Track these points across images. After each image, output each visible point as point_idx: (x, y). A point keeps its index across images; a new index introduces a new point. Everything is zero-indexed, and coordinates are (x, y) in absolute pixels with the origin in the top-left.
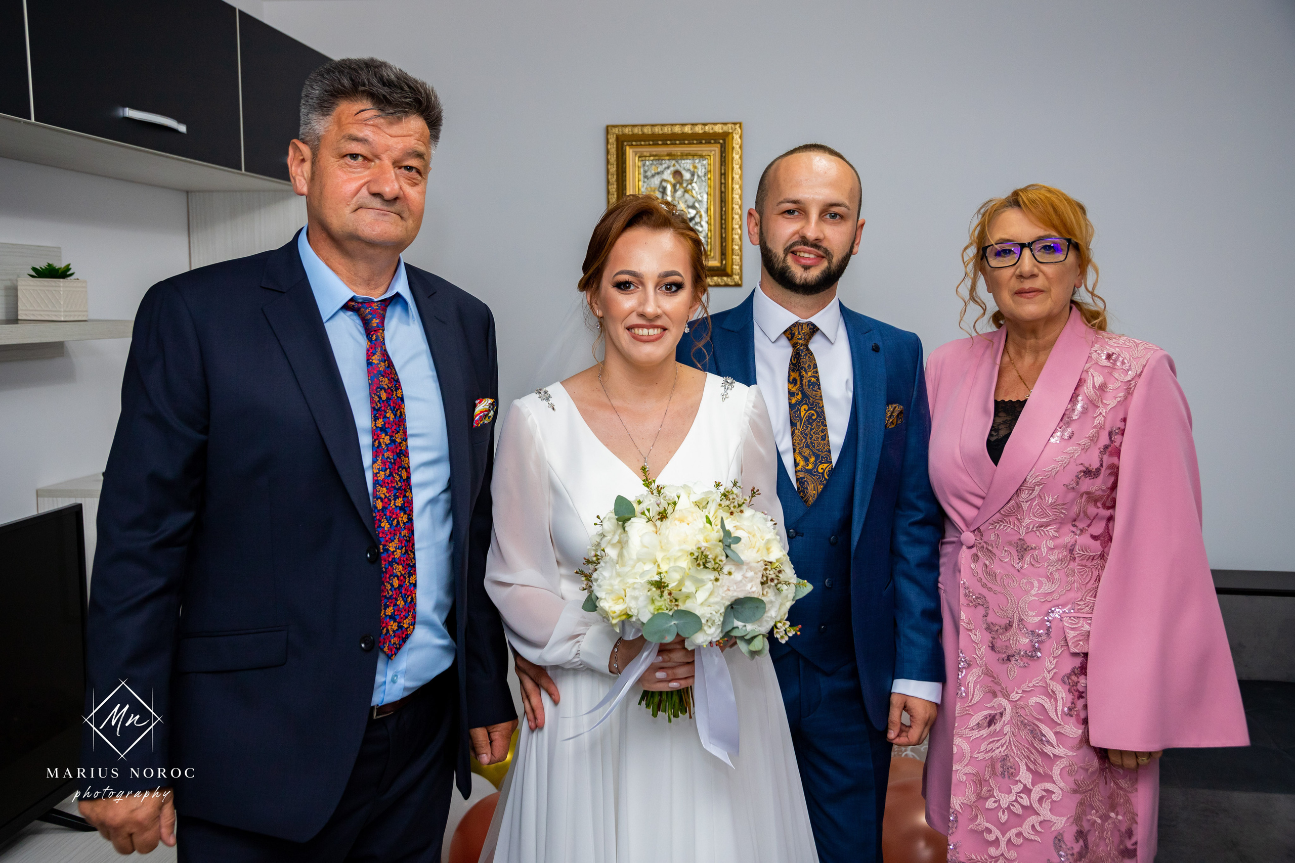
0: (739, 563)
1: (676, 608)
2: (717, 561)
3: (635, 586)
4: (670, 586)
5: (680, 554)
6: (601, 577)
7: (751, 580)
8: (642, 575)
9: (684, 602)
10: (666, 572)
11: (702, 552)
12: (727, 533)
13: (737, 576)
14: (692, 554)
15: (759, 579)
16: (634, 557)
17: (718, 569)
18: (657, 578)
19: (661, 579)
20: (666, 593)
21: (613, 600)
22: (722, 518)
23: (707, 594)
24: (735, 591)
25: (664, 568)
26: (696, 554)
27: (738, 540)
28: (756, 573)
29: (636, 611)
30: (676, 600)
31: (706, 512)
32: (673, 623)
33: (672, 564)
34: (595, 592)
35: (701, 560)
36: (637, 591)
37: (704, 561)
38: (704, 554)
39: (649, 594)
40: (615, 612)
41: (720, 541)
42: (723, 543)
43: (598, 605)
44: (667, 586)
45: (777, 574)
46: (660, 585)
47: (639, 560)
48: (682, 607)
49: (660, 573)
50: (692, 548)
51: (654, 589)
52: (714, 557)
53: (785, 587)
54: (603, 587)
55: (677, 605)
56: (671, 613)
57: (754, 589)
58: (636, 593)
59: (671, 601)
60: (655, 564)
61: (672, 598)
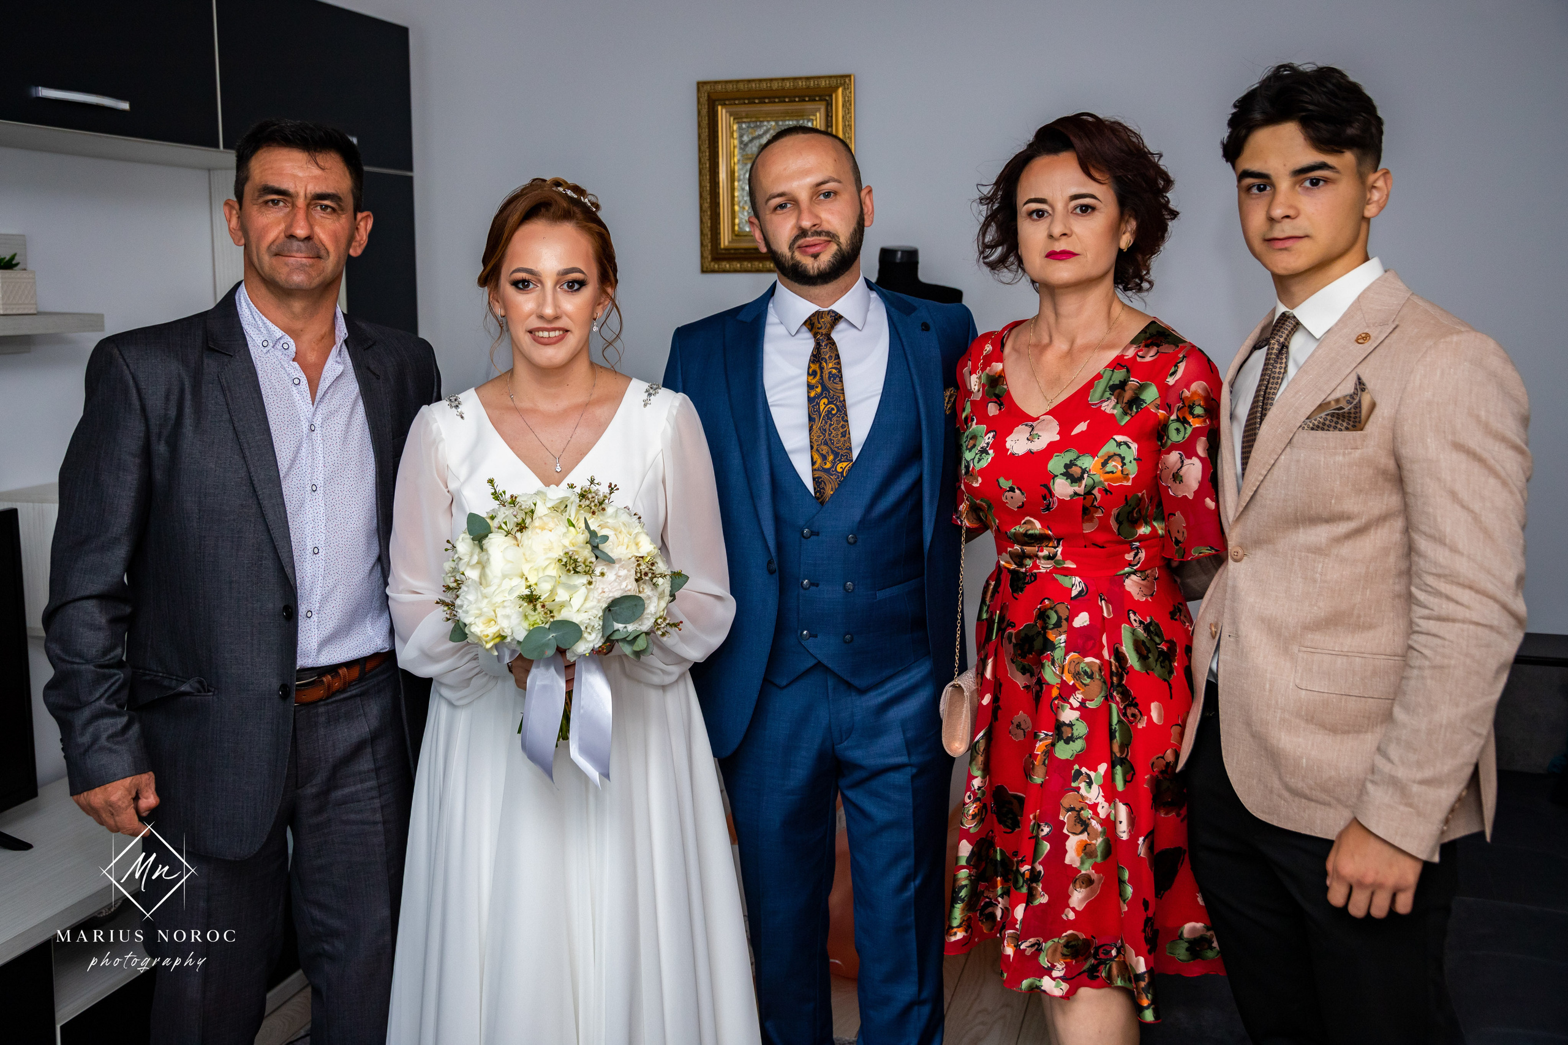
0: (610, 561)
1: (552, 620)
2: (587, 563)
3: (505, 604)
4: (543, 598)
5: (547, 562)
6: (466, 602)
7: (626, 578)
8: (511, 590)
9: (560, 611)
10: (536, 584)
11: (570, 557)
12: (593, 534)
13: (611, 576)
14: (560, 560)
15: (633, 577)
16: (500, 575)
17: (589, 572)
18: (527, 592)
19: (532, 592)
20: (539, 606)
21: (484, 624)
22: (585, 519)
23: (582, 599)
24: (610, 591)
25: (532, 581)
26: (565, 560)
27: (605, 538)
28: (629, 571)
29: (510, 631)
30: (551, 612)
31: (566, 515)
32: (551, 636)
33: (541, 575)
34: (462, 619)
35: (571, 565)
36: (508, 609)
37: (573, 565)
38: (573, 558)
39: (521, 609)
40: (488, 636)
41: (587, 543)
42: (590, 544)
43: (467, 632)
44: (539, 598)
45: (650, 567)
46: (531, 599)
47: (504, 576)
48: (558, 618)
49: (530, 586)
50: (559, 553)
51: (526, 604)
52: (583, 561)
53: (660, 581)
54: (471, 612)
55: (553, 617)
56: (547, 626)
57: (629, 587)
58: (508, 611)
59: (546, 613)
60: (522, 577)
61: (546, 611)
